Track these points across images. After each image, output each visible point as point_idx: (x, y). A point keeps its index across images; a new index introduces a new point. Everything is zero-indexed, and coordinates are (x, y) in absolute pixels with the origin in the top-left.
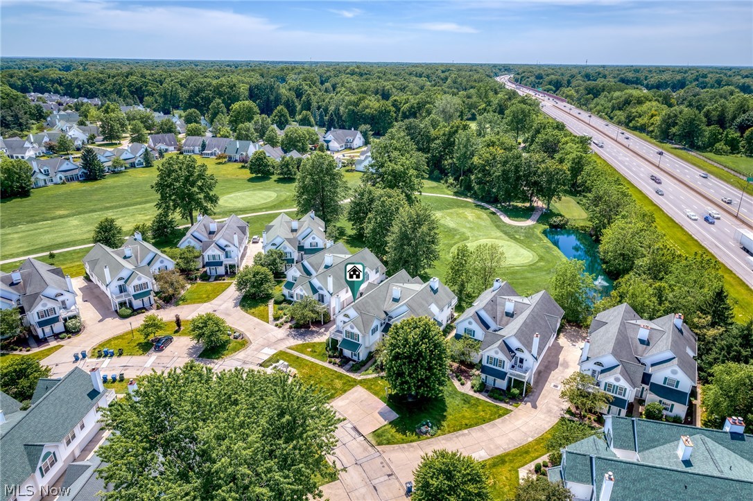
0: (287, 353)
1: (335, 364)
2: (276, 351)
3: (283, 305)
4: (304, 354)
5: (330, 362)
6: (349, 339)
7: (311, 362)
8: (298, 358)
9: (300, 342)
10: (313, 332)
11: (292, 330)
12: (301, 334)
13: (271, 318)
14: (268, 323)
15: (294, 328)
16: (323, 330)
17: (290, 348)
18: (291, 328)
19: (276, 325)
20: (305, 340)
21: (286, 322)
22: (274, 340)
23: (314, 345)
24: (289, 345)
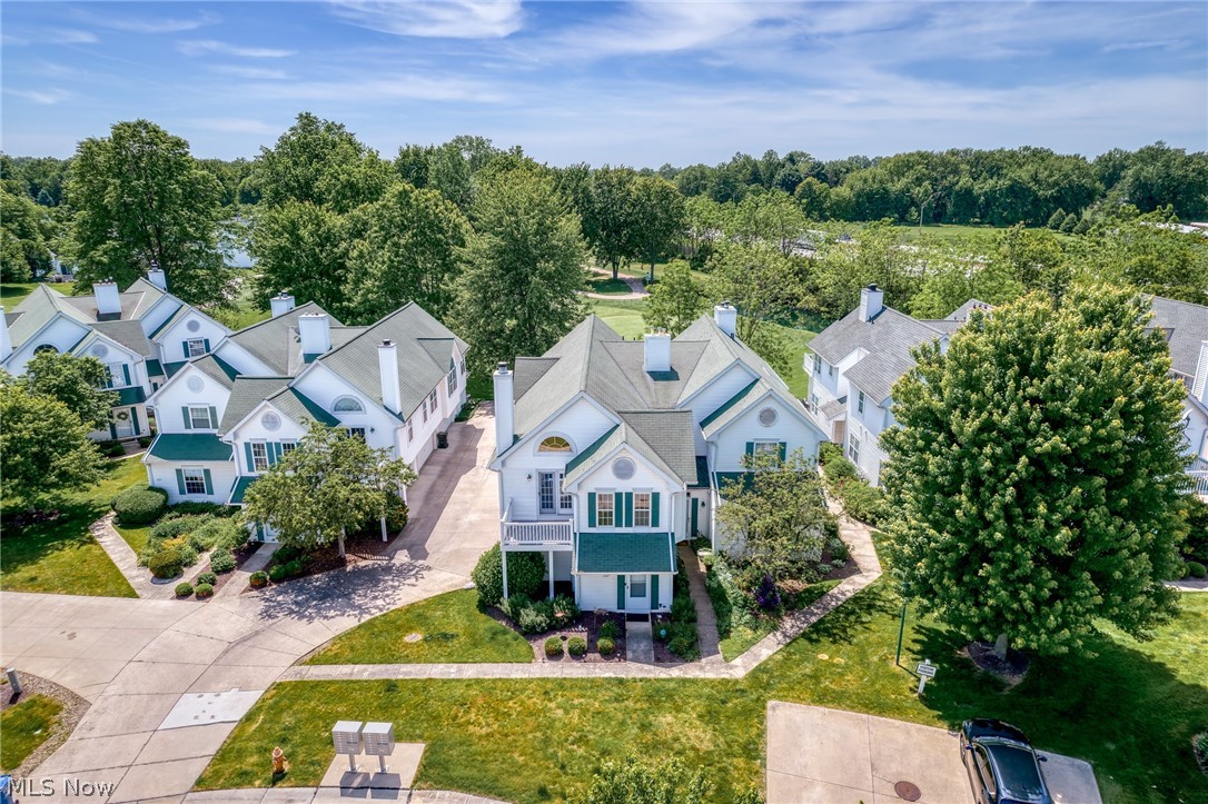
0: (316, 685)
1: (577, 654)
2: (251, 698)
3: (166, 523)
4: (407, 660)
5: (554, 654)
6: (611, 529)
7: (469, 684)
8: (391, 686)
9: (347, 622)
10: (371, 577)
11: (268, 592)
12: (324, 595)
13: (139, 577)
14: (132, 594)
15: (277, 580)
16: (402, 557)
17: (316, 659)
18: (258, 584)
19: (183, 594)
20: (362, 610)
21: (227, 570)
22: (208, 652)
23: (416, 615)
24: (303, 649)
